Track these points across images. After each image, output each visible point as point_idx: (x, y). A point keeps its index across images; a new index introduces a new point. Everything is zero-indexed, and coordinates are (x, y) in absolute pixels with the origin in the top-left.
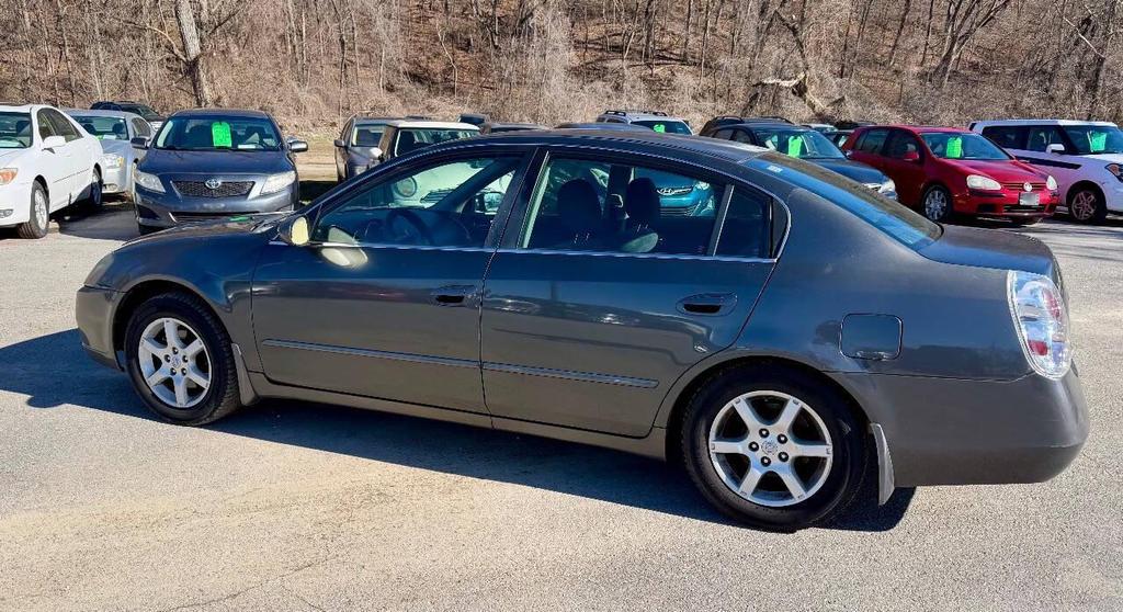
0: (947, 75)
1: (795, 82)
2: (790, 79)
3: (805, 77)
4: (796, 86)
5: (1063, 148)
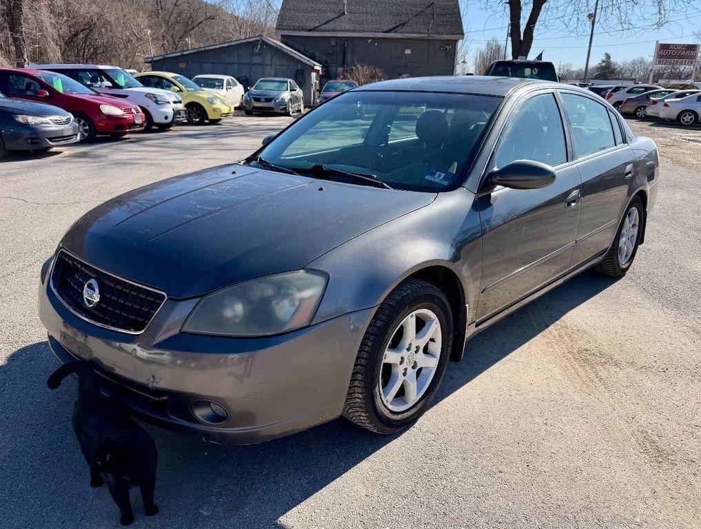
5: (111, 85)
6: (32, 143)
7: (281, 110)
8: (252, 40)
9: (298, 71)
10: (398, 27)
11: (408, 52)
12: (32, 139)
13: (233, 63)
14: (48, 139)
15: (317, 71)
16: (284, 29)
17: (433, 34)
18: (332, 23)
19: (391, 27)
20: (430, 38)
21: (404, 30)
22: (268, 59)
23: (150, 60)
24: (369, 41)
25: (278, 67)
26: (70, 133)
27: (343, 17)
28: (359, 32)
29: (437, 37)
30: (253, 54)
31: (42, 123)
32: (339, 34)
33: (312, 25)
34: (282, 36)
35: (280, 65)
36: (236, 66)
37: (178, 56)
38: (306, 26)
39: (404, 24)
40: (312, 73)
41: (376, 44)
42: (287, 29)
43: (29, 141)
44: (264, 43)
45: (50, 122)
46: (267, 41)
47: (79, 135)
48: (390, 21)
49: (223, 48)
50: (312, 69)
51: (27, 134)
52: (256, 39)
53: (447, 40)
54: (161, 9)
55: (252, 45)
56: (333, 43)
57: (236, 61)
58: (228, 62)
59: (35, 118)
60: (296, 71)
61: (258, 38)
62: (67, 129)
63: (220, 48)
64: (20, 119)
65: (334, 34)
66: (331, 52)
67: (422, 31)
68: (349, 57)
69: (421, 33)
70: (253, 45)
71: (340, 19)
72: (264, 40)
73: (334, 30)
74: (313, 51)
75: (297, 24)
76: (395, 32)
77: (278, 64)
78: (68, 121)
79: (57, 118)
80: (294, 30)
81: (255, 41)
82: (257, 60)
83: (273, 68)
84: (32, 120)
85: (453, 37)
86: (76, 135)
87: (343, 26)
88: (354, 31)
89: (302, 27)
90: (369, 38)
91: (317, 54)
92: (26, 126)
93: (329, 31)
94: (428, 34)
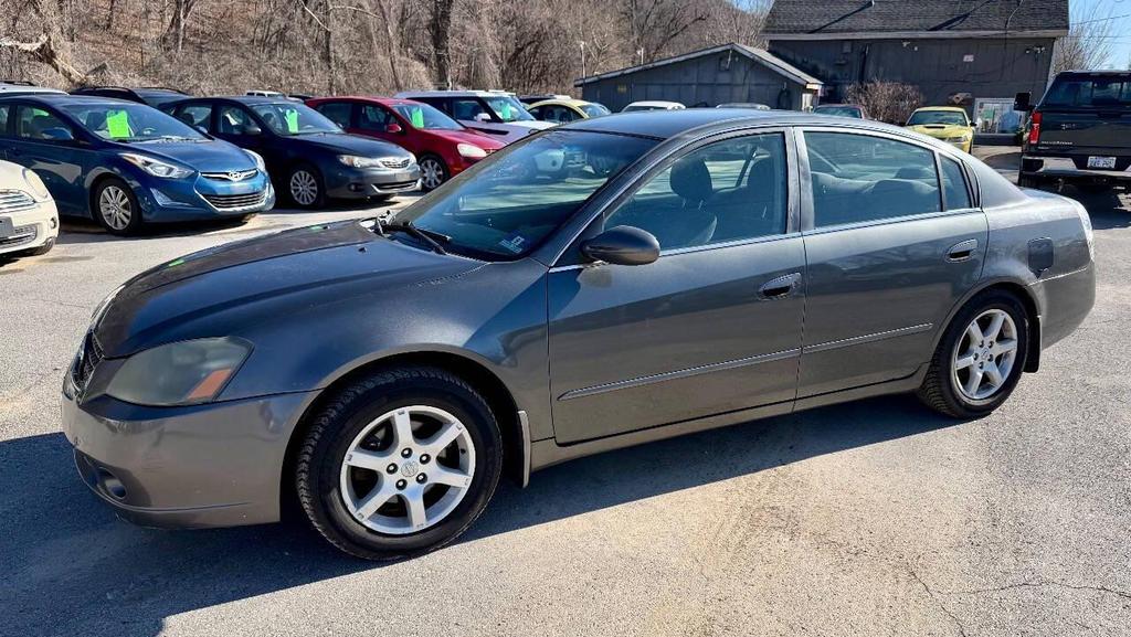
0: (180, 42)
1: (38, 45)
2: (30, 41)
3: (50, 39)
4: (40, 50)
5: (489, 117)
6: (357, 190)
7: (740, 150)
8: (719, 49)
9: (782, 92)
10: (954, 20)
11: (969, 58)
12: (356, 184)
13: (690, 85)
14: (376, 185)
15: (814, 92)
16: (774, 32)
17: (1015, 29)
18: (848, 19)
19: (944, 21)
20: (1008, 36)
21: (964, 25)
22: (739, 77)
23: (581, 82)
24: (905, 44)
25: (753, 88)
26: (407, 178)
27: (867, 10)
28: (888, 30)
29: (1019, 34)
30: (720, 70)
31: (372, 166)
32: (858, 36)
33: (817, 24)
34: (771, 41)
35: (756, 85)
36: (694, 87)
37: (616, 77)
38: (807, 26)
39: (966, 16)
40: (804, 95)
41: (916, 49)
42: (780, 32)
43: (353, 187)
44: (736, 54)
45: (381, 165)
46: (740, 50)
47: (420, 181)
48: (941, 12)
49: (678, 62)
50: (804, 89)
51: (352, 178)
52: (723, 48)
53: (1038, 39)
54: (636, 8)
55: (718, 57)
56: (847, 49)
57: (695, 81)
58: (683, 81)
59: (364, 159)
60: (778, 92)
61: (728, 47)
62: (402, 174)
63: (675, 63)
64: (345, 159)
65: (849, 36)
66: (843, 62)
67: (995, 26)
68: (871, 69)
69: (993, 29)
70: (721, 56)
71: (861, 13)
72: (737, 49)
73: (850, 30)
74: (814, 62)
75: (795, 24)
76: (949, 29)
77: (754, 82)
78: (405, 164)
79: (391, 159)
80: (790, 32)
81: (723, 51)
82: (724, 78)
83: (747, 88)
84: (358, 161)
85: (1050, 33)
86: (416, 181)
87: (865, 23)
88: (881, 30)
89: (802, 27)
90: (904, 40)
91: (822, 67)
92: (351, 168)
93: (842, 31)
94: (1005, 29)
